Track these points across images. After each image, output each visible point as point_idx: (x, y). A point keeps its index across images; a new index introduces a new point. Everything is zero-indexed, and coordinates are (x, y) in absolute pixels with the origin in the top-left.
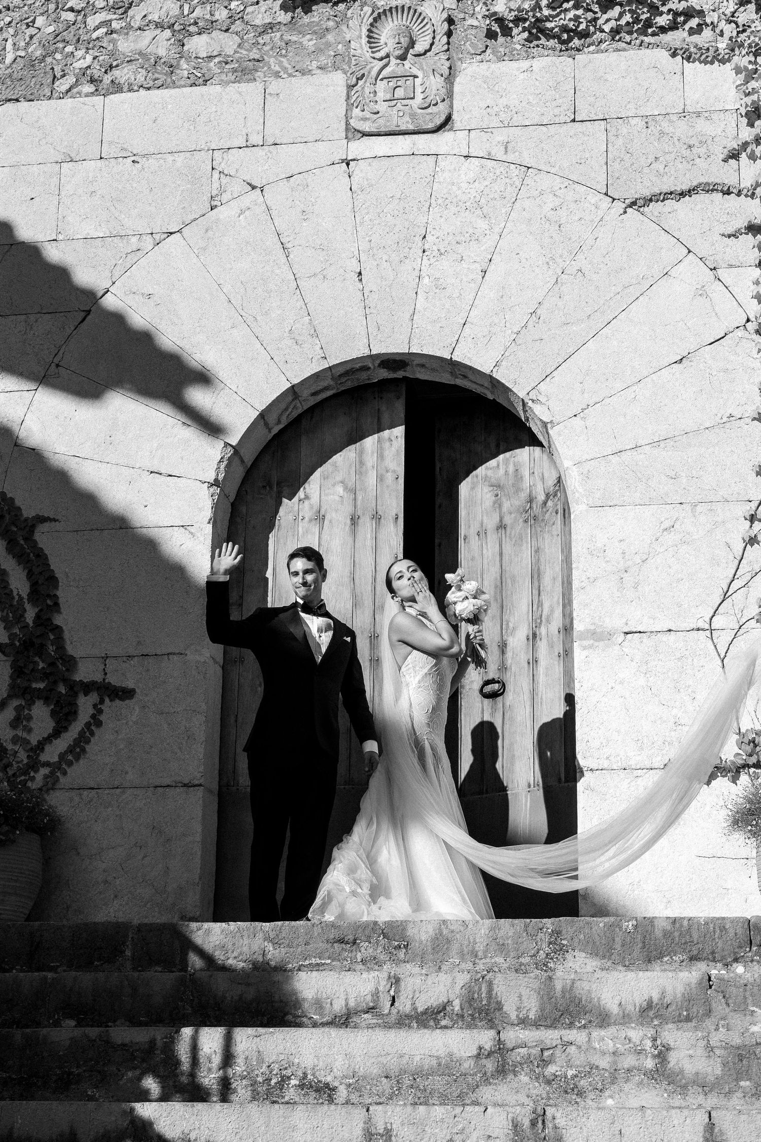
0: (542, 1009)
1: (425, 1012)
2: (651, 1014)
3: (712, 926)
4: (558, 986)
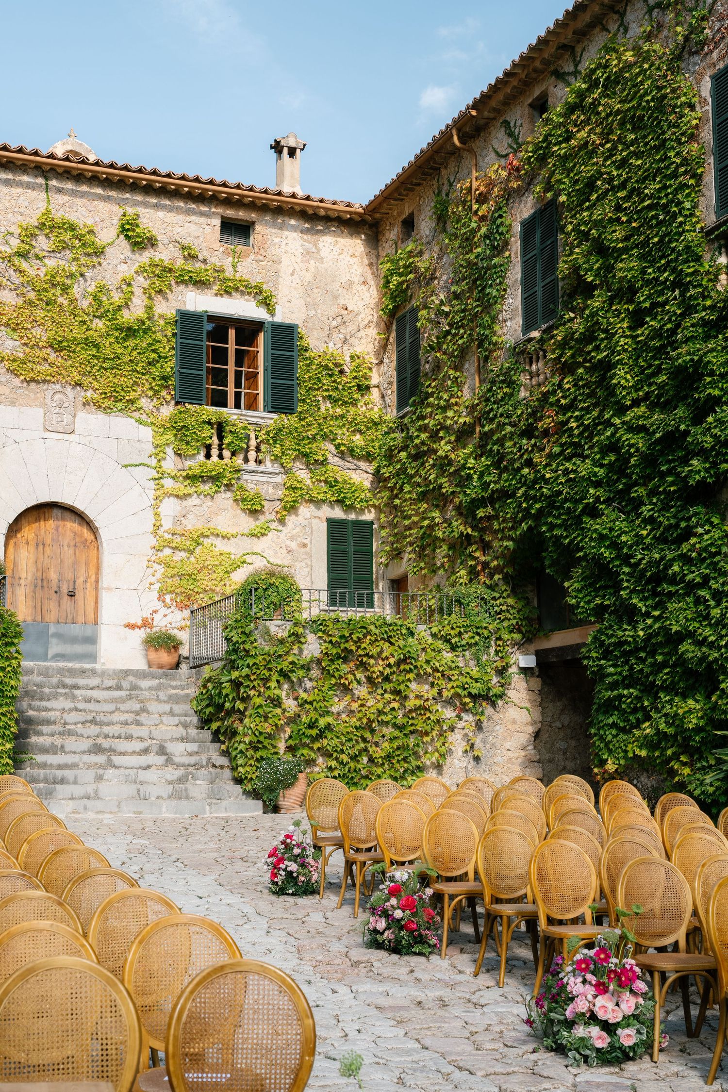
0: (130, 687)
4: (133, 683)
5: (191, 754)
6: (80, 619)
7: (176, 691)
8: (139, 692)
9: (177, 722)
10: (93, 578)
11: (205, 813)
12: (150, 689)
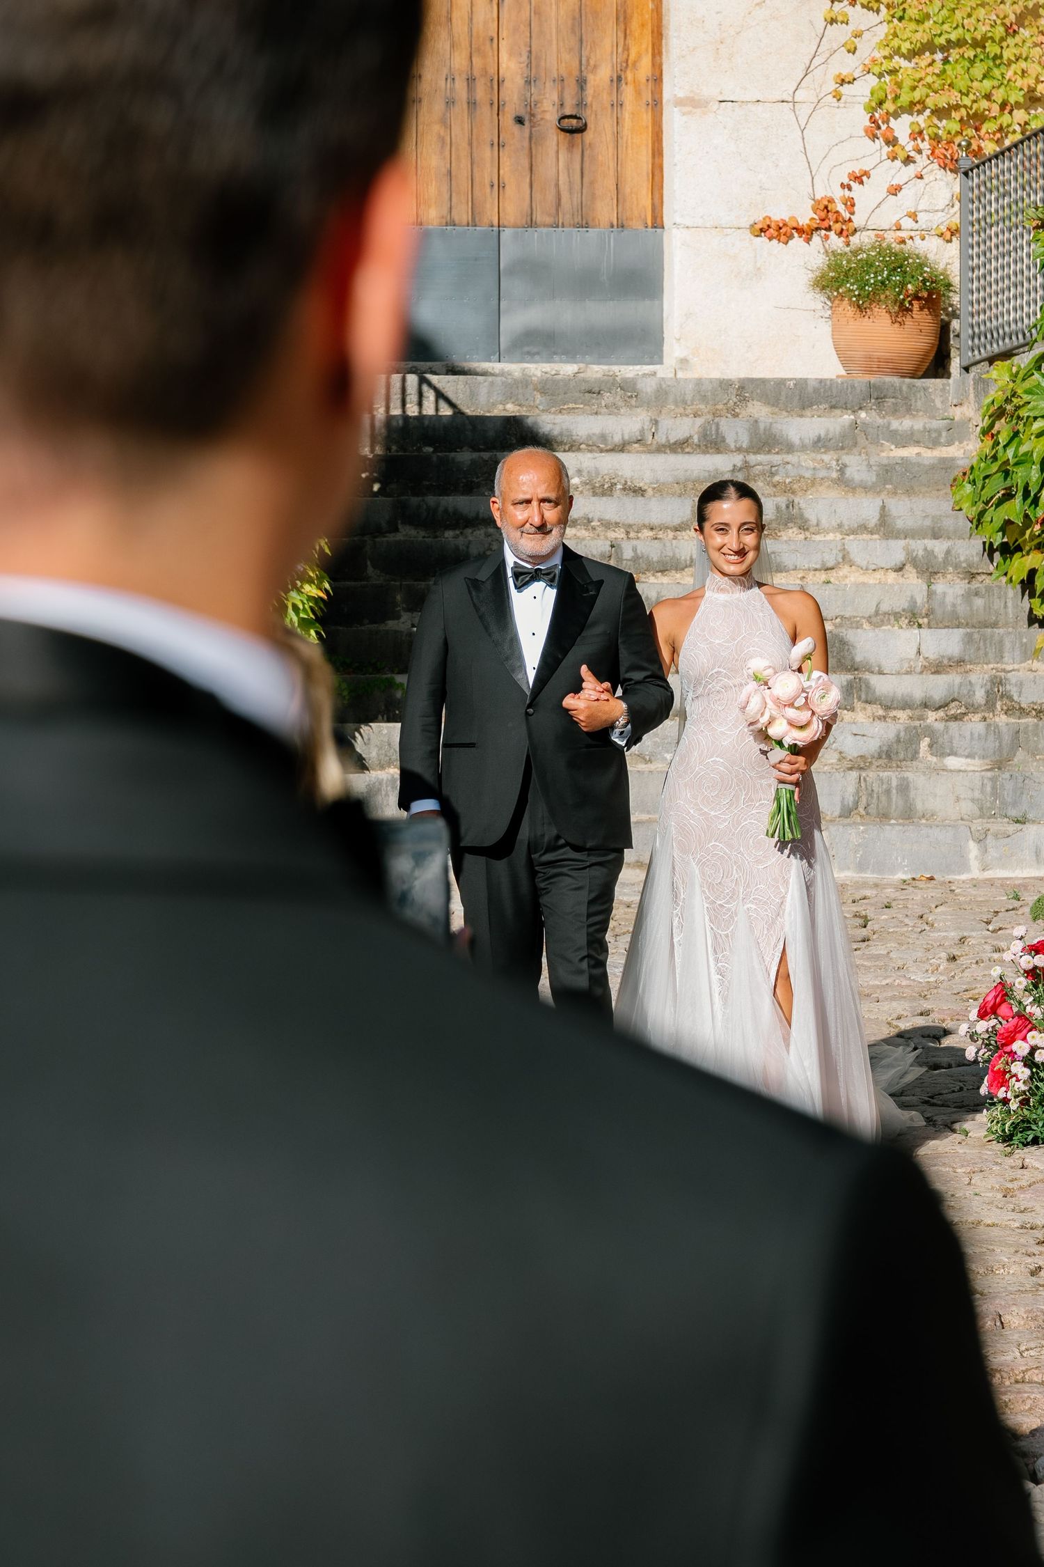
0: (751, 441)
1: (675, 443)
2: (820, 445)
3: (845, 385)
4: (762, 426)
5: (938, 668)
6: (605, 211)
7: (910, 452)
8: (776, 459)
9: (900, 557)
10: (645, 67)
11: (964, 867)
12: (820, 444)
